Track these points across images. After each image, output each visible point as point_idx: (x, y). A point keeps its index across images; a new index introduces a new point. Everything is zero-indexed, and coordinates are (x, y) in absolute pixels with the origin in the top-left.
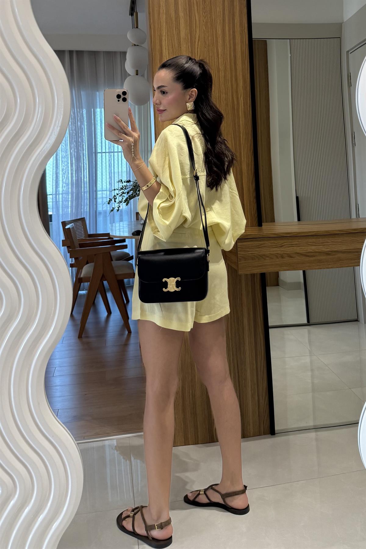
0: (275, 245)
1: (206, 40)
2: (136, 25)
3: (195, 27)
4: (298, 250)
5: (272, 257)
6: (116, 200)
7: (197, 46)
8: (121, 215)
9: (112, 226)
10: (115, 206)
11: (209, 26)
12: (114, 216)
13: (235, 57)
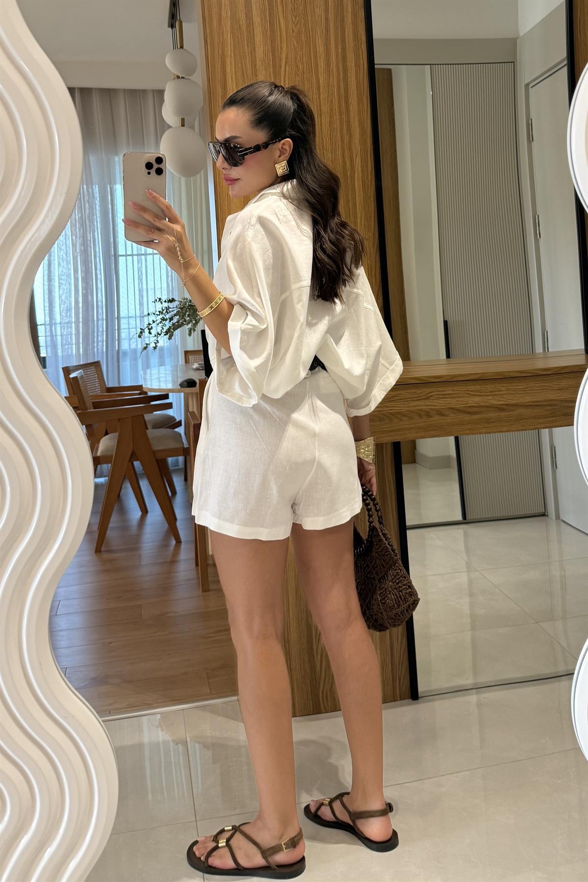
0: (416, 396)
1: (298, 63)
2: (179, 45)
3: (279, 43)
4: (453, 403)
5: (412, 416)
6: (151, 331)
7: (284, 73)
8: (161, 357)
9: (145, 373)
10: (149, 341)
11: (303, 39)
12: (148, 358)
13: (346, 90)
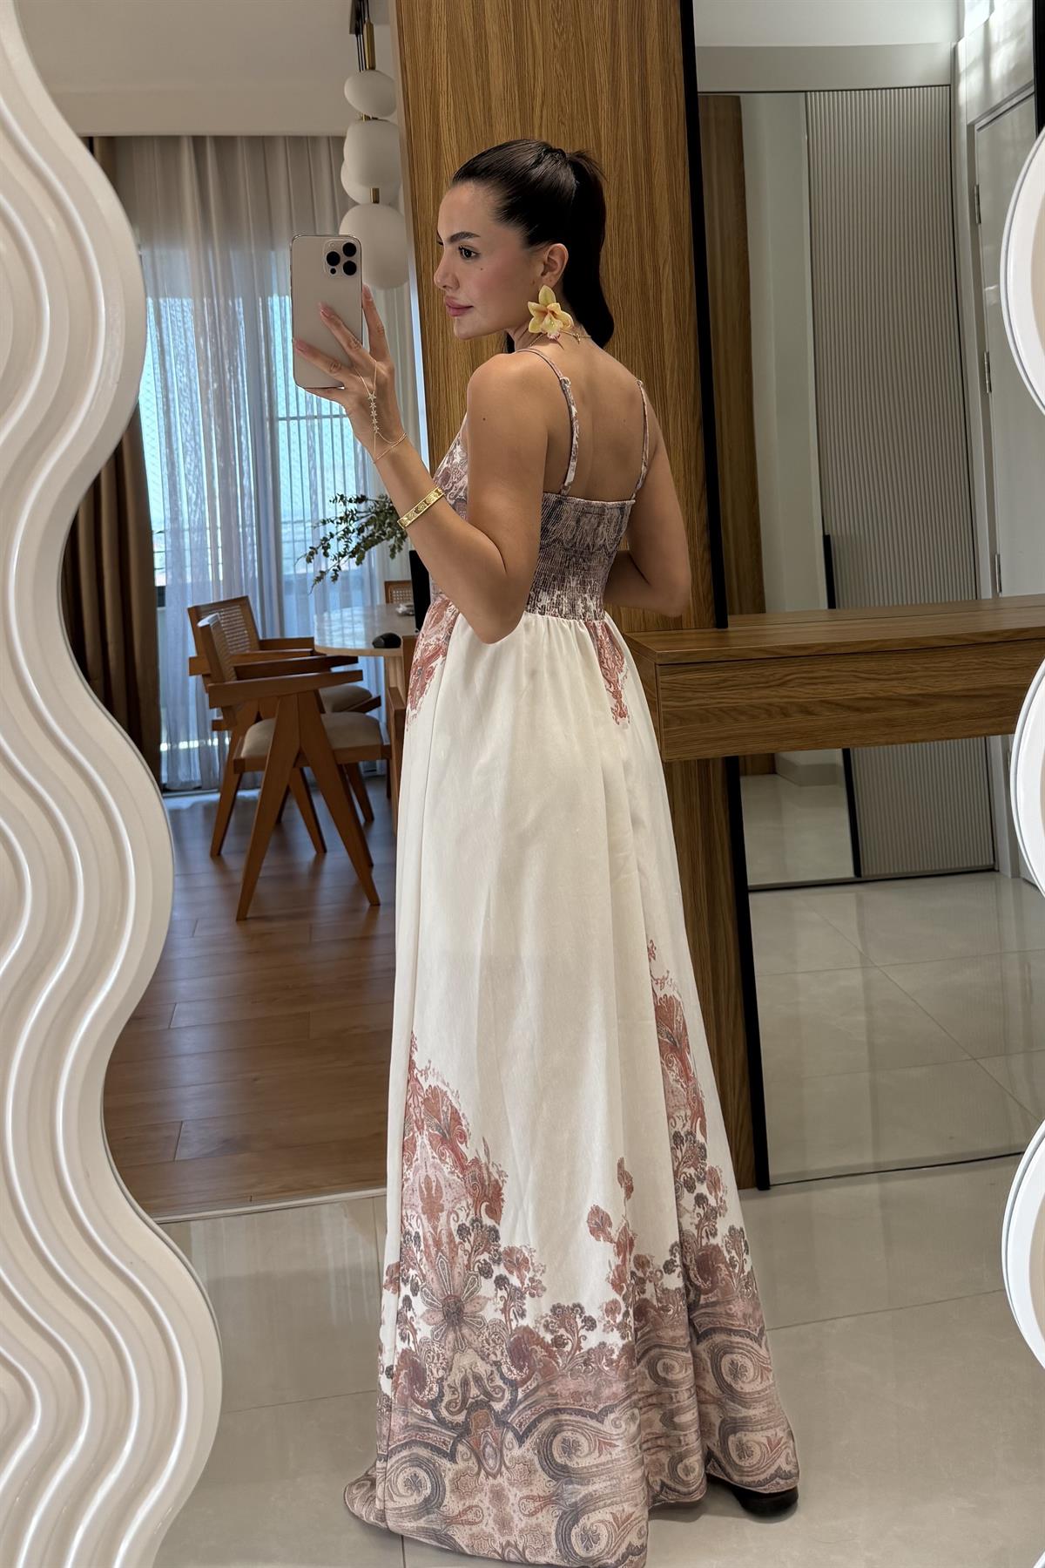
0: (763, 680)
1: (562, 102)
2: (368, 63)
4: (830, 692)
5: (755, 714)
7: (539, 120)
10: (327, 566)
11: (572, 59)
13: (648, 149)
